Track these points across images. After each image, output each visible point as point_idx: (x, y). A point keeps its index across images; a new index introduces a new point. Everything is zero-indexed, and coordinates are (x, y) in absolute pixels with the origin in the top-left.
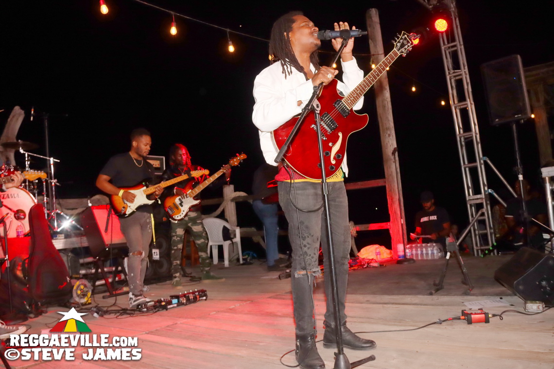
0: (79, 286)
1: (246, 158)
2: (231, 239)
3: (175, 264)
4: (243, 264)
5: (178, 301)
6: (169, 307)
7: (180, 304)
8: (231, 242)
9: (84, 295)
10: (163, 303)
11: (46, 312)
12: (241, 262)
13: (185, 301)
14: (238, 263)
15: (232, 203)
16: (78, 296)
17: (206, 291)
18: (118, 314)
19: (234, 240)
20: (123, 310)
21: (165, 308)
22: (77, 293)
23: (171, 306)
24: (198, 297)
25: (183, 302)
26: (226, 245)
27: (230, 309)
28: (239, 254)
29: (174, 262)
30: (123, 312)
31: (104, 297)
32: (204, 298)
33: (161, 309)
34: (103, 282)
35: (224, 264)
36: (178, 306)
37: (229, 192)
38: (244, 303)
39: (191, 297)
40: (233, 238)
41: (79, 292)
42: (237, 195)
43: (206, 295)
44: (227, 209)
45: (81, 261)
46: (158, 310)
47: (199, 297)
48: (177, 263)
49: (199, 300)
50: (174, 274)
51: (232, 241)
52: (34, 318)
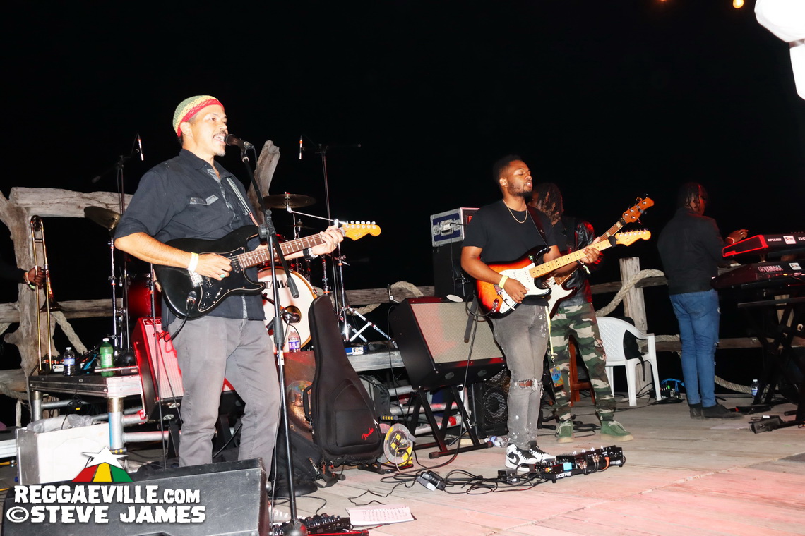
0: (394, 434)
1: (652, 204)
2: (639, 355)
3: (558, 398)
4: (661, 402)
5: (573, 466)
6: (558, 476)
7: (575, 471)
8: (640, 361)
9: (402, 451)
10: (549, 470)
11: (344, 478)
12: (659, 397)
13: (585, 467)
14: (652, 401)
15: (638, 289)
16: (393, 452)
17: (620, 449)
18: (468, 486)
19: (645, 357)
20: (476, 478)
21: (551, 477)
22: (390, 447)
23: (562, 475)
24: (607, 459)
25: (582, 468)
26: (631, 366)
27: (680, 486)
28: (653, 383)
29: (557, 394)
30: (477, 483)
31: (431, 456)
32: (619, 462)
33: (543, 480)
34: (428, 429)
35: (628, 401)
36: (572, 475)
37: (631, 270)
38: (702, 476)
39: (596, 460)
40: (643, 354)
41: (393, 446)
42: (647, 276)
43: (620, 457)
44: (629, 301)
45: (392, 392)
46: (539, 482)
47: (610, 461)
48: (560, 395)
49: (610, 466)
50: (561, 415)
51: (641, 359)
52: (326, 486)
